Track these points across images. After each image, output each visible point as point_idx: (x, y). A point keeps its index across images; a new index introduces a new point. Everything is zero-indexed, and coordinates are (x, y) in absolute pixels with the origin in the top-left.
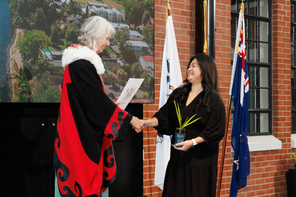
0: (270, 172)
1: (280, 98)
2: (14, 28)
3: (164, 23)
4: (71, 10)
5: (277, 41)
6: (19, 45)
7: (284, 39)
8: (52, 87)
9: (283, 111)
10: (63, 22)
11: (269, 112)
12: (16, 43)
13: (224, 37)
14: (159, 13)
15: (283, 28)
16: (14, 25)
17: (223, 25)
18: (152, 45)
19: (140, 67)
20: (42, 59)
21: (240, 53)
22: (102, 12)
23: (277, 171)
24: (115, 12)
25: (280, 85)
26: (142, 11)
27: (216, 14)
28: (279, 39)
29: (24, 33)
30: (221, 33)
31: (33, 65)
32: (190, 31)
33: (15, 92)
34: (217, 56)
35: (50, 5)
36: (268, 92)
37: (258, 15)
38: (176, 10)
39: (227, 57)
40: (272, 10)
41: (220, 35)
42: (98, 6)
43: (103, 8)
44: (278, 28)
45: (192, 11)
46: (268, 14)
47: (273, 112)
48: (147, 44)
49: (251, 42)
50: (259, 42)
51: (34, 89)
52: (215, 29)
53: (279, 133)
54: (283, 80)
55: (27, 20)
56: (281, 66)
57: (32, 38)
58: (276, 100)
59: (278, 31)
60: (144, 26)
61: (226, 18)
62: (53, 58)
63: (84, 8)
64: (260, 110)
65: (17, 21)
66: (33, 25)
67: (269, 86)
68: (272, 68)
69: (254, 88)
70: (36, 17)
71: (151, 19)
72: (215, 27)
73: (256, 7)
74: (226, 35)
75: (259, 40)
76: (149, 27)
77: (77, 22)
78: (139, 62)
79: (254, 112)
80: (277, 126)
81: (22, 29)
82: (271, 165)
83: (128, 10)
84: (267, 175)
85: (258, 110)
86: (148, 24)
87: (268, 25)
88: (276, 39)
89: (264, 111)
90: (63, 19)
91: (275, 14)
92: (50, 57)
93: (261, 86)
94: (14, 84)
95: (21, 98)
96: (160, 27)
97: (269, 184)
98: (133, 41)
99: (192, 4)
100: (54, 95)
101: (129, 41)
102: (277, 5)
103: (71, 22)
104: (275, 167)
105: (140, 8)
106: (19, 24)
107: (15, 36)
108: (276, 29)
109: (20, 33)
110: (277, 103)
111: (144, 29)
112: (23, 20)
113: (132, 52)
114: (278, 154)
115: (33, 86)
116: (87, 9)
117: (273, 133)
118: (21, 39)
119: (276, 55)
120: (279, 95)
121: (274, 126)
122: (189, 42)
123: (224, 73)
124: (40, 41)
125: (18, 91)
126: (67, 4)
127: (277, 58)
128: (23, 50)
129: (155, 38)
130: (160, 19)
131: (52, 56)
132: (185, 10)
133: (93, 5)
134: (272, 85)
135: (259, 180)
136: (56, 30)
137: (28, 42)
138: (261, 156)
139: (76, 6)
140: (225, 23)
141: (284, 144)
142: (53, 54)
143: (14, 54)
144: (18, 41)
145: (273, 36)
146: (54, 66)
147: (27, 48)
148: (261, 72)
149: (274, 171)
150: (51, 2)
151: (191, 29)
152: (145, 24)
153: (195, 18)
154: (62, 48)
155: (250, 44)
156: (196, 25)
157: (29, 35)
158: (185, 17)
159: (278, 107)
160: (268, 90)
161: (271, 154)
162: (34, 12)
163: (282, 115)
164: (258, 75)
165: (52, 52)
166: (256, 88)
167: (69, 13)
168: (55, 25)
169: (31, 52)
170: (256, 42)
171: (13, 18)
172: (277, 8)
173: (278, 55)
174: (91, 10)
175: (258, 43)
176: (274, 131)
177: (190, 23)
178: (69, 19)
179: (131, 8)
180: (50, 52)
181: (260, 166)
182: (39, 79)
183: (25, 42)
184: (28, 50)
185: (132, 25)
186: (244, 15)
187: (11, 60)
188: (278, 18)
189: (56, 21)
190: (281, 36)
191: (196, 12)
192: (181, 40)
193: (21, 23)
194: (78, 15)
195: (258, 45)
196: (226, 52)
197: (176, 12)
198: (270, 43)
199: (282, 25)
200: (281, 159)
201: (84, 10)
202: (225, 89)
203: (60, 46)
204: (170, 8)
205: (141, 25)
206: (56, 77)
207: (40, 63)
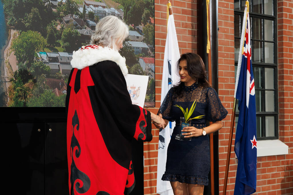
0: (276, 178)
1: (286, 100)
2: (8, 29)
3: (165, 23)
4: (68, 10)
5: (283, 40)
6: (14, 46)
7: (290, 38)
8: (49, 91)
9: (289, 114)
10: (59, 23)
11: (274, 115)
12: (11, 45)
13: (227, 37)
14: (159, 12)
15: (289, 26)
16: (9, 26)
17: (226, 24)
18: (152, 46)
19: (140, 69)
20: (38, 61)
21: (245, 53)
22: (100, 11)
23: (283, 177)
24: (114, 11)
25: (286, 87)
26: (141, 10)
27: (218, 13)
28: (284, 39)
29: (18, 34)
30: (224, 32)
31: (29, 68)
32: (192, 30)
33: (10, 96)
34: (221, 57)
35: (45, 5)
36: (274, 94)
37: (262, 12)
38: (177, 8)
39: (230, 58)
40: (277, 8)
41: (222, 34)
42: (96, 5)
43: (101, 7)
44: (284, 27)
45: (194, 10)
46: (273, 12)
47: (279, 115)
48: (147, 45)
49: (256, 41)
50: (264, 41)
51: (29, 93)
52: (218, 28)
53: (285, 137)
54: (290, 82)
55: (21, 20)
56: (287, 67)
57: (27, 39)
58: (282, 103)
59: (284, 30)
60: (144, 26)
61: (229, 17)
62: (49, 60)
63: (81, 7)
64: (265, 113)
65: (11, 21)
66: (29, 25)
67: (275, 88)
68: (278, 69)
69: (259, 90)
70: (32, 17)
71: (151, 18)
72: (218, 26)
73: (261, 5)
74: (230, 34)
75: (264, 39)
76: (149, 27)
77: (74, 22)
78: (139, 64)
79: (258, 115)
80: (284, 130)
81: (17, 30)
82: (277, 171)
83: (127, 9)
84: (274, 181)
85: (263, 113)
86: (148, 24)
87: (273, 23)
88: (282, 39)
89: (269, 115)
90: (60, 19)
91: (280, 12)
92: (46, 59)
93: (266, 88)
94: (9, 88)
95: (17, 103)
96: (160, 27)
97: (276, 191)
98: (132, 42)
99: (194, 2)
100: (50, 99)
101: (128, 42)
102: (283, 2)
103: (68, 22)
104: (281, 173)
105: (140, 6)
106: (14, 25)
107: (9, 37)
108: (281, 27)
109: (15, 35)
110: (283, 106)
111: (144, 29)
112: (18, 20)
113: (132, 54)
114: (285, 159)
115: (29, 89)
116: (85, 9)
117: (279, 137)
118: (16, 40)
119: (282, 55)
120: (285, 97)
121: (280, 130)
122: (191, 42)
123: (227, 74)
124: (36, 43)
125: (13, 95)
126: (64, 4)
127: (283, 58)
128: (18, 52)
129: (155, 38)
130: (160, 18)
131: (48, 58)
132: (186, 8)
133: (90, 5)
134: (278, 86)
135: (265, 187)
136: (52, 31)
137: (23, 43)
138: (267, 161)
139: (73, 6)
140: (228, 21)
141: (290, 149)
142: (49, 56)
143: (9, 57)
144: (12, 43)
145: (279, 35)
146: (51, 68)
147: (22, 50)
148: (266, 73)
149: (280, 178)
150: (47, 2)
151: (193, 28)
152: (145, 23)
153: (196, 17)
154: (58, 50)
155: (254, 43)
156: (197, 24)
157: (25, 36)
158: (186, 16)
159: (284, 109)
160: (273, 91)
161: (277, 159)
162: (29, 12)
163: (288, 119)
164: (263, 76)
165: (48, 54)
166: (261, 90)
167: (66, 13)
168: (51, 25)
169: (26, 54)
170: (261, 41)
171: (8, 19)
172: (283, 5)
173: (284, 55)
174: (89, 10)
175: (262, 42)
176: (280, 136)
177: (192, 22)
178: (66, 19)
179: (130, 7)
180: (46, 54)
181: (266, 173)
182: (35, 83)
183: (20, 44)
184: (23, 52)
185: (132, 24)
186: (249, 14)
187: (6, 63)
188: (284, 16)
189: (52, 21)
190: (287, 35)
191: (197, 11)
192: (182, 41)
193: (15, 23)
194: (75, 15)
195: (262, 44)
196: (229, 53)
197: (177, 11)
198: (275, 42)
199: (288, 24)
200: (288, 165)
201: (81, 10)
202: (228, 91)
203: (56, 48)
204: (171, 7)
205: (141, 25)
206: (52, 80)
207: (36, 65)
